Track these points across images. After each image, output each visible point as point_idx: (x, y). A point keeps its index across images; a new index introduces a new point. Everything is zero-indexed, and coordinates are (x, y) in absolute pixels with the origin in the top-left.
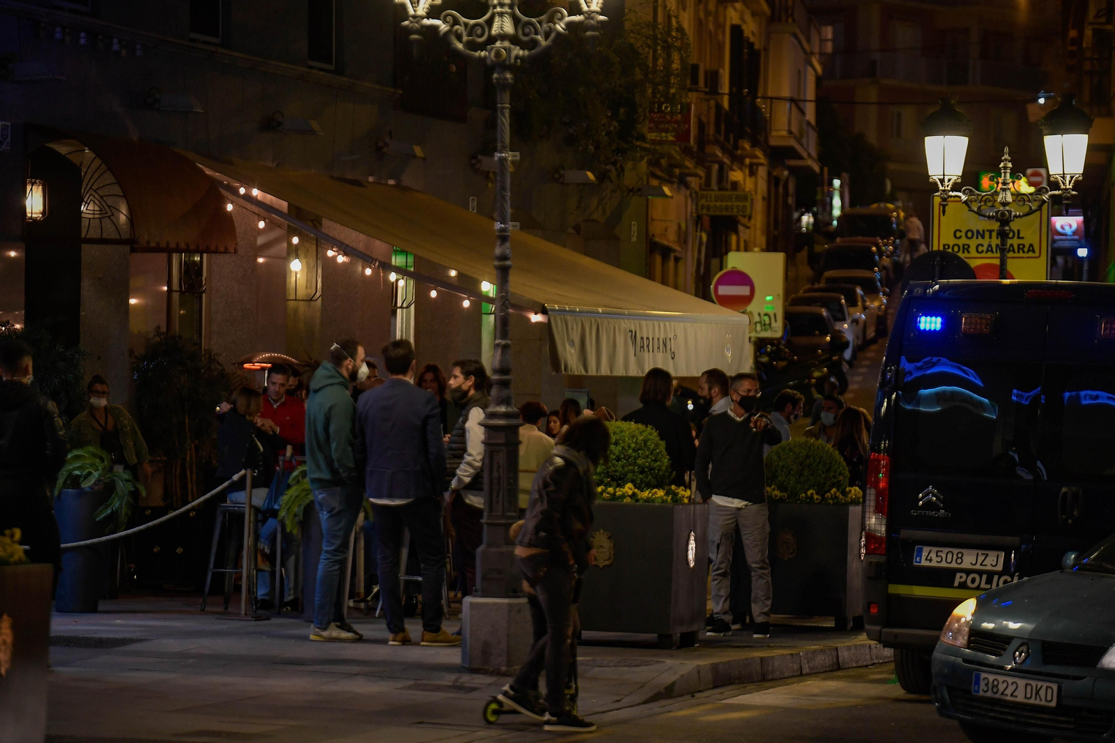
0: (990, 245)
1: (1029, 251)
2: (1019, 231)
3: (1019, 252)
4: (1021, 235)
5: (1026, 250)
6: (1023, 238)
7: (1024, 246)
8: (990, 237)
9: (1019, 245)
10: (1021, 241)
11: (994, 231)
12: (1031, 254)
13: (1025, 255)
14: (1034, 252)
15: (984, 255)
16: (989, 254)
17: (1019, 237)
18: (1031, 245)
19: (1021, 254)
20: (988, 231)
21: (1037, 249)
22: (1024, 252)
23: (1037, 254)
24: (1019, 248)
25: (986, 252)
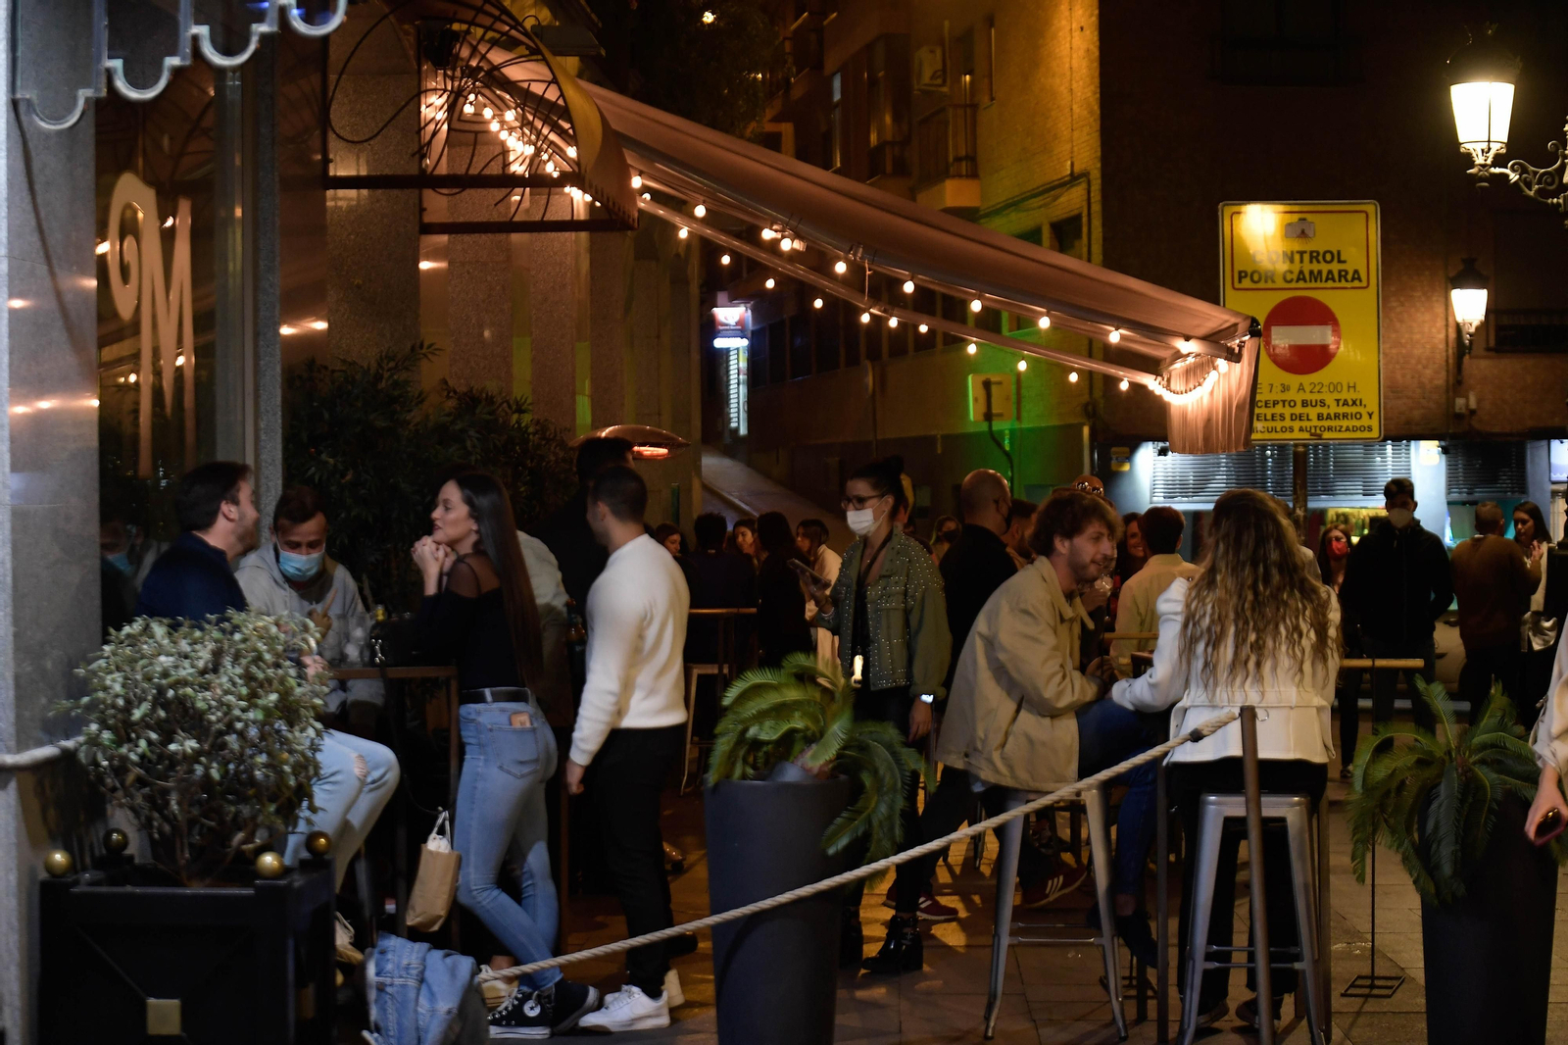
0: (1301, 272)
1: (1353, 279)
2: (1339, 253)
3: (1340, 281)
4: (1342, 259)
5: (1349, 277)
6: (1344, 262)
7: (1347, 272)
8: (1302, 261)
9: (1340, 272)
10: (1342, 266)
11: (1305, 252)
12: (1356, 283)
13: (1349, 285)
14: (1360, 280)
15: (1293, 285)
16: (1301, 284)
17: (1339, 261)
18: (1356, 272)
19: (1343, 284)
20: (1298, 252)
21: (1363, 276)
22: (1347, 281)
23: (1364, 284)
24: (1340, 276)
25: (1297, 281)
